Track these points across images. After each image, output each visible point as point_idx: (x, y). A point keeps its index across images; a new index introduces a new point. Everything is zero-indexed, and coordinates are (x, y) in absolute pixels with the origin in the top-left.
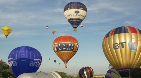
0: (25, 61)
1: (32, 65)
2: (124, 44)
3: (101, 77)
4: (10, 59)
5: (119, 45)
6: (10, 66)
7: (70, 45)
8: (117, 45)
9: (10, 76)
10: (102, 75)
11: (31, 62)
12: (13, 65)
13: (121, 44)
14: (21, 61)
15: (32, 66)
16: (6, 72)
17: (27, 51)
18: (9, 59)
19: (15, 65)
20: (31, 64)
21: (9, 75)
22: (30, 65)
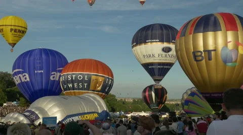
0: (42, 71)
1: (55, 79)
2: (212, 52)
3: (174, 103)
4: (17, 70)
5: (203, 55)
6: (17, 83)
7: (80, 77)
8: (200, 53)
9: (21, 99)
10: (176, 100)
11: (53, 73)
12: (23, 81)
13: (207, 53)
14: (36, 72)
15: (54, 81)
16: (14, 91)
17: (44, 56)
18: (15, 71)
19: (26, 81)
20: (54, 77)
21: (18, 96)
22: (51, 78)
